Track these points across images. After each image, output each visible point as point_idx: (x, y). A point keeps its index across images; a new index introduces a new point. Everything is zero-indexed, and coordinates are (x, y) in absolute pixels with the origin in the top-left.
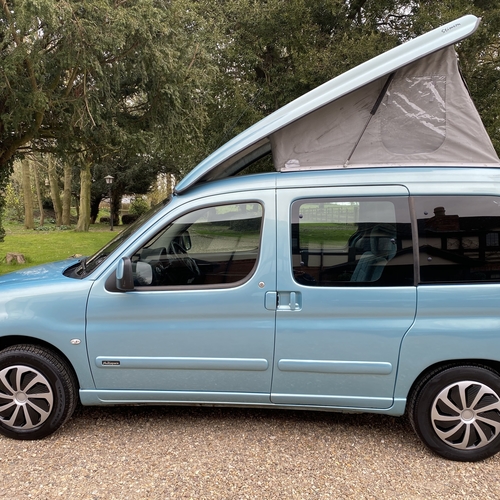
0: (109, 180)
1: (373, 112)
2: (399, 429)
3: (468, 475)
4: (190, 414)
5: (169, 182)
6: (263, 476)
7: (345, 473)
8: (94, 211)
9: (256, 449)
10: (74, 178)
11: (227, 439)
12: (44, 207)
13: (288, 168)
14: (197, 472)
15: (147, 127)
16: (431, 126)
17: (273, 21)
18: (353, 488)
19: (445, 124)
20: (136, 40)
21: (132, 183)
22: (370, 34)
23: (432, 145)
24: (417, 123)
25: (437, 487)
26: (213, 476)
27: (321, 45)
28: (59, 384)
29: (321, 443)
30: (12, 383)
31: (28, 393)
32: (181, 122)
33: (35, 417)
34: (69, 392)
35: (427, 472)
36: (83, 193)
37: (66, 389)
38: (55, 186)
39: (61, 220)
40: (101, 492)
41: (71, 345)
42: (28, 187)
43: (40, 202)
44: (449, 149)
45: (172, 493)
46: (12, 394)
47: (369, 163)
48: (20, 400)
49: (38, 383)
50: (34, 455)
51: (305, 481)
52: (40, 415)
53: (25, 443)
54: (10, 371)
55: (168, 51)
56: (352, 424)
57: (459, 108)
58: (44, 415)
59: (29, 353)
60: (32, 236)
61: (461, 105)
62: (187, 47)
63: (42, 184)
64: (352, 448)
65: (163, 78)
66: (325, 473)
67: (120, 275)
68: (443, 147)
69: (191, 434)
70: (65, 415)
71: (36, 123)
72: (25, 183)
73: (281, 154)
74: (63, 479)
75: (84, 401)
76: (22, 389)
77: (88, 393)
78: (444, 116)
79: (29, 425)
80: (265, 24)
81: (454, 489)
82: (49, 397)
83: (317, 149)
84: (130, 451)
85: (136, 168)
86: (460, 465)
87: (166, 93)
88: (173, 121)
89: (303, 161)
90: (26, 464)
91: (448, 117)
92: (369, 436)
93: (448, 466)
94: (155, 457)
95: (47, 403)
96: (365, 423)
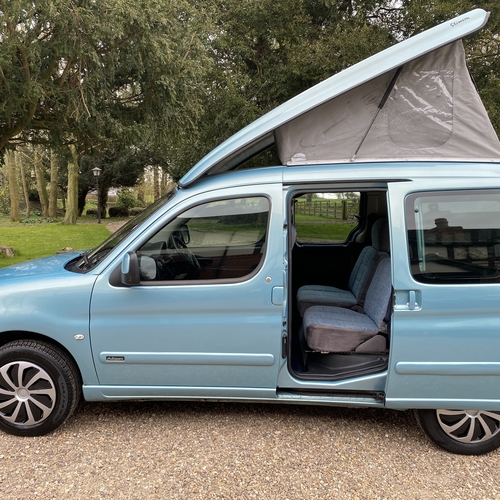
0: (96, 171)
1: (381, 106)
2: (402, 423)
3: (473, 468)
4: (193, 409)
5: (156, 174)
6: (271, 471)
7: (352, 467)
8: (81, 203)
9: (261, 444)
10: (60, 170)
11: (232, 435)
12: (30, 199)
13: (294, 162)
14: (204, 468)
15: (141, 119)
16: (437, 120)
17: (265, 12)
18: (361, 482)
19: (452, 119)
20: (134, 30)
21: (119, 175)
22: (362, 26)
23: (440, 139)
24: (424, 118)
25: (444, 480)
26: (220, 471)
27: (313, 37)
28: (61, 380)
29: (326, 437)
30: (14, 379)
31: (29, 389)
32: (176, 114)
33: (38, 413)
34: (72, 388)
35: (432, 465)
36: (70, 186)
37: (69, 384)
38: (41, 178)
39: (47, 212)
40: (109, 489)
41: (74, 340)
42: (13, 178)
43: (26, 194)
44: (456, 144)
45: (181, 490)
46: (13, 390)
47: (376, 158)
48: (23, 396)
49: (41, 379)
50: (37, 452)
51: (313, 476)
52: (42, 411)
53: (27, 440)
54: (12, 367)
55: (165, 42)
56: (355, 419)
57: (466, 103)
58: (47, 411)
59: (31, 349)
60: (18, 229)
61: (468, 100)
62: (182, 38)
63: (28, 175)
64: (357, 443)
65: (158, 70)
66: (332, 468)
67: (126, 270)
68: (450, 142)
69: (195, 430)
70: (68, 411)
71: (29, 114)
72: (10, 175)
73: (287, 147)
74: (69, 476)
75: (87, 397)
76: (24, 385)
77: (91, 389)
78: (452, 110)
79: (31, 421)
80: (257, 15)
81: (460, 482)
82: (52, 393)
83: (324, 142)
84: (134, 447)
85: (123, 160)
86: (465, 459)
87: (162, 85)
88: (168, 113)
89: (309, 155)
90: (29, 460)
91: (455, 112)
92: (373, 430)
93: (453, 459)
94: (160, 453)
95: (50, 399)
96: (368, 417)
